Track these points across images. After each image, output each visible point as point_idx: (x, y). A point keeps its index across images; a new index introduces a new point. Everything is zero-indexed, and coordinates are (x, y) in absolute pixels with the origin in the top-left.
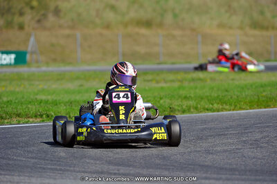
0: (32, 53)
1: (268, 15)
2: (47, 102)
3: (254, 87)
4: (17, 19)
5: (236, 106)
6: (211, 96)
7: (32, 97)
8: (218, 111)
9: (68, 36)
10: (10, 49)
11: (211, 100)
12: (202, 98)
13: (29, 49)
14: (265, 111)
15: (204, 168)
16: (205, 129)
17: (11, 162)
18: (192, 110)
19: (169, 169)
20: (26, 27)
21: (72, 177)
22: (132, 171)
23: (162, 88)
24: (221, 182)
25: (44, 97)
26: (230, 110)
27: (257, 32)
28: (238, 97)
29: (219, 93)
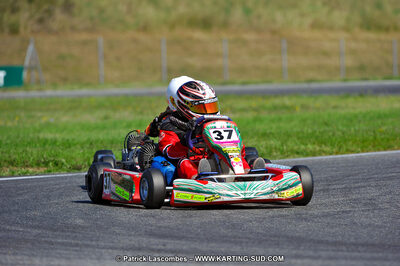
0: (31, 69)
1: (389, 8)
2: (54, 142)
3: (368, 118)
4: (8, 18)
5: (340, 148)
6: (303, 132)
7: (31, 135)
8: (314, 155)
9: (85, 43)
11: (303, 138)
12: (288, 135)
13: (26, 63)
14: (385, 155)
15: (297, 241)
18: (275, 154)
19: (241, 242)
20: (22, 29)
21: (93, 256)
22: (184, 245)
24: (320, 262)
25: (49, 136)
26: (331, 154)
27: (372, 35)
28: (343, 133)
29: (315, 128)
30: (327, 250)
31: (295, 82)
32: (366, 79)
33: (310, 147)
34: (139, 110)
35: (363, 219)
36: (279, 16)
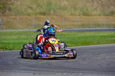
1: (90, 10)
2: (5, 43)
3: (84, 37)
5: (77, 45)
6: (67, 41)
8: (70, 47)
9: (14, 18)
14: (88, 47)
15: (65, 68)
19: (51, 68)
21: (14, 72)
22: (37, 69)
25: (4, 42)
26: (74, 46)
27: (85, 17)
28: (77, 41)
29: (71, 40)
30: (72, 70)
31: (66, 28)
32: (84, 28)
33: (69, 45)
34: (27, 35)
35: (82, 63)
36: (62, 12)
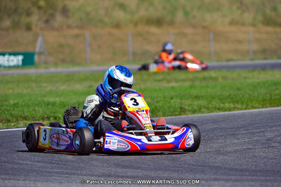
0: (40, 53)
2: (54, 104)
3: (266, 85)
4: (24, 20)
5: (247, 105)
6: (222, 95)
7: (40, 99)
8: (230, 110)
9: (77, 36)
10: (17, 50)
11: (222, 99)
12: (213, 98)
13: (37, 50)
14: (278, 110)
15: (216, 169)
16: (216, 129)
17: (16, 166)
18: (203, 110)
20: (34, 27)
21: (78, 181)
22: (139, 173)
23: (173, 88)
24: (231, 183)
25: (51, 100)
26: (241, 109)
27: (270, 29)
28: (250, 95)
29: (231, 92)
30: (236, 175)
31: (218, 61)
32: (266, 59)
33: (227, 105)
35: (261, 154)
36: (208, 16)
